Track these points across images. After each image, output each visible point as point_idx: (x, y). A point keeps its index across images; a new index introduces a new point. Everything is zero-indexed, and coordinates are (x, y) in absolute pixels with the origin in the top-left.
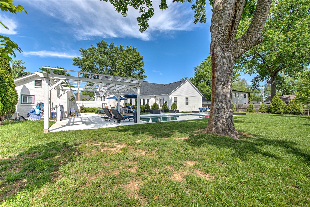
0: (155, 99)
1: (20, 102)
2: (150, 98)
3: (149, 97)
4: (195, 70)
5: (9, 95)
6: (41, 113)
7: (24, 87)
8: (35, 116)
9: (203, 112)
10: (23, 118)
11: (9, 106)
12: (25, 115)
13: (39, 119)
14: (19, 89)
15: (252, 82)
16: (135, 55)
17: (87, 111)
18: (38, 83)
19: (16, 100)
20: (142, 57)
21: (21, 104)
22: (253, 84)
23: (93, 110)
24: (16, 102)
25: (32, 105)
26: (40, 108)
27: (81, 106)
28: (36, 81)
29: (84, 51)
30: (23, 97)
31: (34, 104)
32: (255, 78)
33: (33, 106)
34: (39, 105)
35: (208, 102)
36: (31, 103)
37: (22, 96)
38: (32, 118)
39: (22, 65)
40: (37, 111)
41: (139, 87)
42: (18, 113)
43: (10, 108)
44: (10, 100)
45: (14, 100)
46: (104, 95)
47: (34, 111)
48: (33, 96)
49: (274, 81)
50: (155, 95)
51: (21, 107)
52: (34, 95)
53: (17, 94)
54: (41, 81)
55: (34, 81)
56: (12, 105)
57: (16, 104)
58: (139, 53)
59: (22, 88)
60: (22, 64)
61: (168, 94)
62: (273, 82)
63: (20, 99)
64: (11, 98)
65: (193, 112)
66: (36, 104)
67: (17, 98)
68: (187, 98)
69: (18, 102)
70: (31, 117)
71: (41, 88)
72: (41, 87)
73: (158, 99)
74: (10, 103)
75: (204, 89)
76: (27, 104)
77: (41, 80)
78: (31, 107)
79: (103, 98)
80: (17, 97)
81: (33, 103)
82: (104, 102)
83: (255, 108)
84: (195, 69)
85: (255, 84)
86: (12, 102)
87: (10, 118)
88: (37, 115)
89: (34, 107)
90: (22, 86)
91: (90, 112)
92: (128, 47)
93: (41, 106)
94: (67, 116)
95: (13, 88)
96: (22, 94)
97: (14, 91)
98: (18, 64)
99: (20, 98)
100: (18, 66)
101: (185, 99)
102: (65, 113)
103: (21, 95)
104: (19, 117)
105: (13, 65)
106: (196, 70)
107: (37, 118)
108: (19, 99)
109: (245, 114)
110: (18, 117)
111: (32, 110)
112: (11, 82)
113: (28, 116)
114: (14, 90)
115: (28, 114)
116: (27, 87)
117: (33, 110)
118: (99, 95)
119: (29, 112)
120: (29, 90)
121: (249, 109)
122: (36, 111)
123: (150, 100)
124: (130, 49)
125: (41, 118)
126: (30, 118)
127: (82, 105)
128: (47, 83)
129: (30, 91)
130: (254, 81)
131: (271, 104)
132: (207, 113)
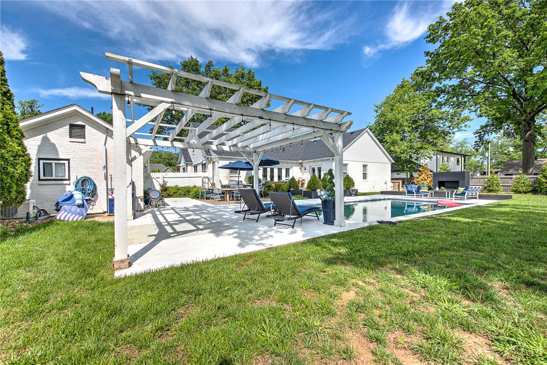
0: (301, 169)
1: (37, 176)
2: (291, 168)
3: (289, 164)
4: (377, 111)
5: (7, 156)
6: (86, 200)
7: (46, 140)
8: (74, 208)
9: (415, 194)
10: (45, 212)
11: (7, 185)
12: (50, 208)
13: (82, 215)
14: (32, 145)
15: (476, 135)
16: (254, 85)
17: (174, 193)
18: (77, 131)
19: (27, 170)
20: (267, 88)
21: (40, 180)
22: (477, 139)
23: (186, 192)
24: (26, 175)
25: (65, 182)
26: (83, 189)
27: (162, 183)
28: (72, 126)
29: (158, 78)
30: (44, 163)
31: (69, 179)
32: (482, 127)
33: (67, 186)
34: (82, 182)
35: (398, 174)
36: (63, 178)
37: (41, 162)
38: (66, 213)
39: (39, 109)
40: (78, 196)
41: (341, 134)
42: (32, 202)
43: (10, 192)
44: (11, 169)
45: (20, 169)
46: (204, 162)
47: (72, 196)
48: (67, 162)
49: (530, 130)
50: (300, 161)
51: (41, 187)
52: (68, 160)
53: (28, 155)
54: (83, 127)
55: (68, 127)
56: (17, 184)
57: (27, 181)
58: (260, 82)
59: (39, 143)
60: (38, 107)
61: (331, 158)
62: (529, 133)
63: (37, 168)
64: (14, 166)
65: (382, 193)
66: (73, 179)
67: (29, 165)
68: (365, 166)
69: (31, 176)
70: (65, 211)
71: (85, 143)
72: (83, 140)
73: (308, 168)
74: (11, 178)
75: (396, 149)
76: (53, 180)
77: (84, 124)
78: (63, 186)
79: (200, 168)
80: (28, 162)
81: (67, 177)
82: (206, 174)
83: (501, 185)
85: (481, 138)
86: (17, 175)
87: (13, 215)
88: (79, 206)
89: (70, 188)
90: (40, 137)
91: (180, 196)
92: (239, 70)
93: (84, 183)
94: (143, 207)
95: (17, 138)
96: (41, 157)
97: (19, 148)
98: (31, 107)
99: (37, 166)
100: (32, 110)
101: (362, 168)
102: (139, 200)
103: (39, 159)
104: (36, 211)
105: (21, 109)
106: (379, 111)
107: (80, 214)
108: (33, 168)
109: (510, 197)
110: (32, 212)
111: (66, 195)
112: (12, 125)
113: (58, 210)
114: (20, 144)
115: (57, 204)
116: (52, 141)
117: (69, 196)
118: (191, 161)
119: (60, 201)
120: (57, 146)
121: (489, 186)
122: (75, 196)
123: (290, 171)
124: (243, 74)
125: (88, 212)
126: (61, 215)
127: (164, 181)
128: (120, 111)
129: (58, 149)
130: (480, 132)
131: (541, 175)
132: (421, 195)
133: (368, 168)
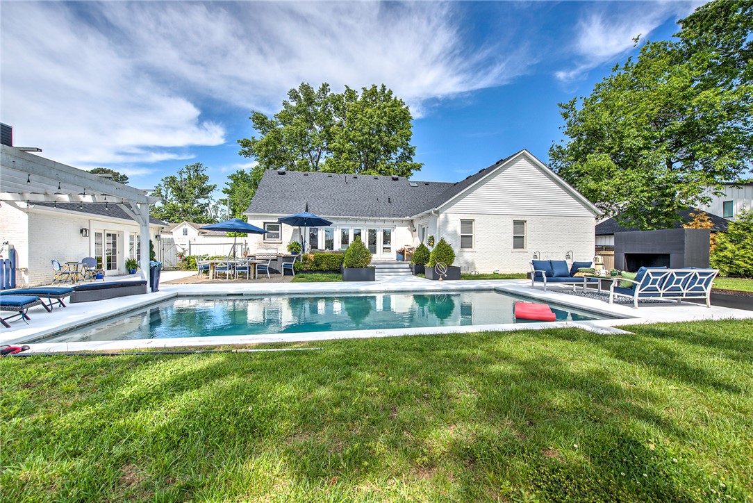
3: (387, 223)
4: (566, 116)
61: (433, 210)
68: (519, 224)
84: (564, 111)
101: (511, 226)
106: (571, 114)
133: (528, 227)
